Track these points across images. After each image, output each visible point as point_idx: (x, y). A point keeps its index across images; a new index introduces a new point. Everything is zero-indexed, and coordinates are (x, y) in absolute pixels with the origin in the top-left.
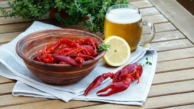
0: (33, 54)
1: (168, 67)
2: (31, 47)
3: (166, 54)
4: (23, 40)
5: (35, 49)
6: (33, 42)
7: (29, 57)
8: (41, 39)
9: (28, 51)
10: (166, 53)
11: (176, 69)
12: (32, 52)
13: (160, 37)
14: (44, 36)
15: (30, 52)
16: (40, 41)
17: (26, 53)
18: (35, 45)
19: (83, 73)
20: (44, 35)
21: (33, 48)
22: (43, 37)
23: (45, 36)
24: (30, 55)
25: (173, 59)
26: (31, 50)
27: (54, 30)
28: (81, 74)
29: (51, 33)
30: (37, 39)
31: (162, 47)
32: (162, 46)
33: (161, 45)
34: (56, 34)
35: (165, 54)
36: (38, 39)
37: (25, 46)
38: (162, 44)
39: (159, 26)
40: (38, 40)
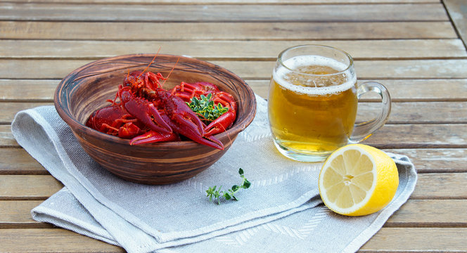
0: (97, 108)
1: (434, 213)
2: (92, 91)
3: (443, 181)
4: (75, 76)
5: (103, 96)
6: (98, 81)
7: (86, 112)
8: (117, 74)
9: (85, 100)
10: (446, 179)
11: (451, 223)
12: (95, 103)
13: (449, 136)
14: (126, 68)
15: (89, 102)
16: (115, 80)
17: (79, 105)
18: (103, 88)
19: (195, 162)
20: (126, 66)
21: (98, 95)
22: (123, 71)
23: (128, 68)
24: (89, 109)
25: (454, 196)
26: (93, 99)
27: (149, 57)
28: (190, 165)
29: (141, 63)
30: (109, 75)
31: (442, 162)
32: (443, 159)
33: (443, 155)
34: (153, 65)
35: (442, 179)
36: (112, 73)
37: (80, 88)
38: (444, 153)
39: (459, 107)
40: (111, 76)
